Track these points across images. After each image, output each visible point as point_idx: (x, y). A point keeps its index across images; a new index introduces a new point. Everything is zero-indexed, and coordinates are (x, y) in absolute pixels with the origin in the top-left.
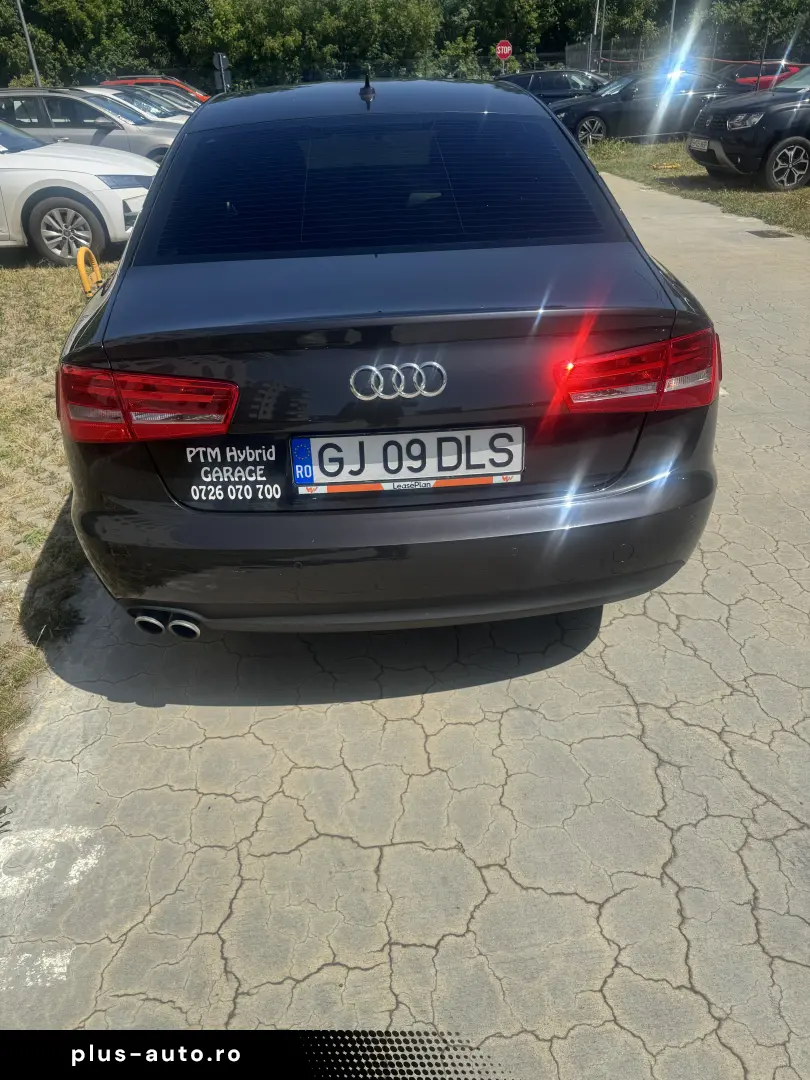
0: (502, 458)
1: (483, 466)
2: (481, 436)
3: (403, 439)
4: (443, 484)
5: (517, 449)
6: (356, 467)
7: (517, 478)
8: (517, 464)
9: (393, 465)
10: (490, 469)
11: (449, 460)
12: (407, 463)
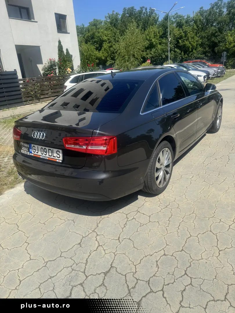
0: (58, 156)
1: (55, 157)
2: (55, 150)
3: (44, 147)
4: (49, 159)
5: (61, 155)
6: (37, 152)
7: (61, 161)
8: (61, 158)
9: (42, 153)
10: (56, 158)
11: (50, 154)
12: (44, 153)
